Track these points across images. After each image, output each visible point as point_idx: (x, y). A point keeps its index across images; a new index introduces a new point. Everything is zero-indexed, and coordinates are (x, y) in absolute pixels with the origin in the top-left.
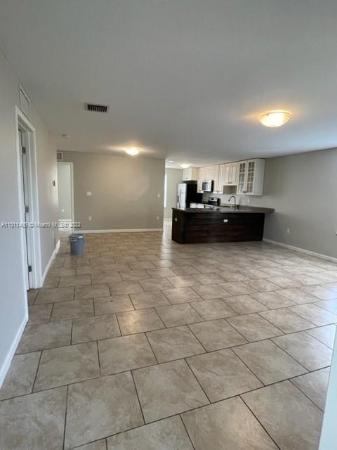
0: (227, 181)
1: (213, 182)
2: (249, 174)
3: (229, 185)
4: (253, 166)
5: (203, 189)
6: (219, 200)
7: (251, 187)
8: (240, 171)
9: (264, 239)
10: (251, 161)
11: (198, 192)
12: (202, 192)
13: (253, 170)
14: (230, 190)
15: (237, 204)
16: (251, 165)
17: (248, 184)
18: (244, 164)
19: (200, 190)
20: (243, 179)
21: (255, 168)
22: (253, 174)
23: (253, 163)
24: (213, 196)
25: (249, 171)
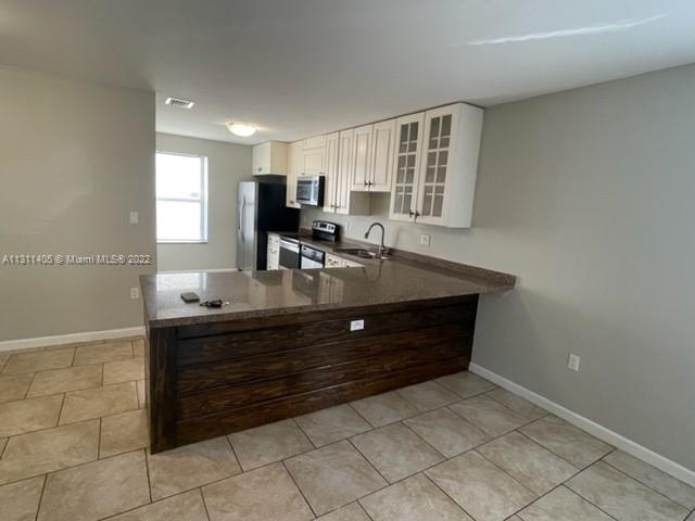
0: (360, 180)
1: (322, 180)
2: (431, 158)
3: (366, 189)
4: (447, 130)
5: (299, 198)
6: (338, 229)
7: (439, 200)
8: (402, 148)
9: (473, 366)
10: (440, 113)
11: (288, 205)
12: (297, 206)
13: (445, 143)
14: (370, 202)
15: (389, 244)
16: (441, 127)
17: (428, 190)
18: (415, 126)
19: (292, 201)
20: (411, 172)
21: (453, 136)
22: (444, 156)
23: (447, 119)
24: (322, 219)
25: (433, 145)
